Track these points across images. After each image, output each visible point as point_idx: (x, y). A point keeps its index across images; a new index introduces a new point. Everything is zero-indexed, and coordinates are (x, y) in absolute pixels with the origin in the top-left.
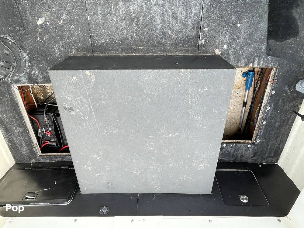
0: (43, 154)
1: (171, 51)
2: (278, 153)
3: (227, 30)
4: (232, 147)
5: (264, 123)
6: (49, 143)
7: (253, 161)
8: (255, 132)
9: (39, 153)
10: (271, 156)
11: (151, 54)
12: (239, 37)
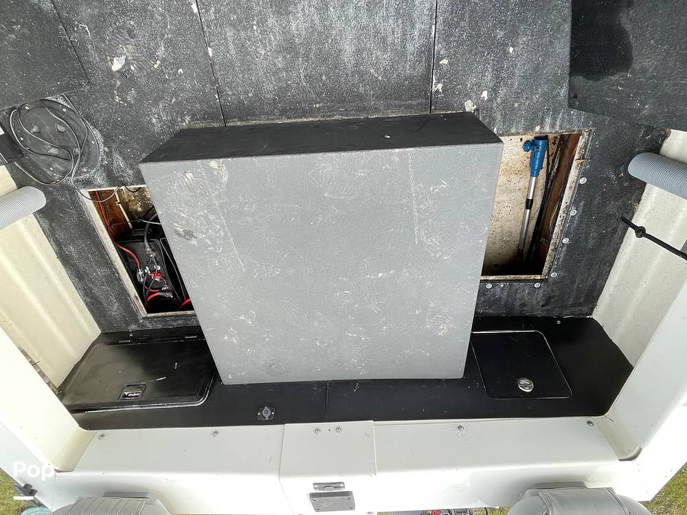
0: (150, 315)
1: (377, 110)
2: (593, 296)
3: (486, 61)
4: (503, 288)
5: (566, 241)
6: (160, 294)
7: (544, 314)
8: (548, 258)
9: (143, 312)
10: (580, 303)
11: (337, 117)
12: (513, 74)
